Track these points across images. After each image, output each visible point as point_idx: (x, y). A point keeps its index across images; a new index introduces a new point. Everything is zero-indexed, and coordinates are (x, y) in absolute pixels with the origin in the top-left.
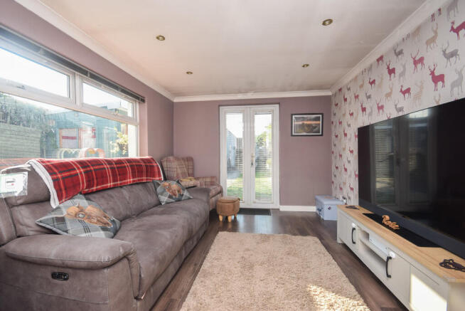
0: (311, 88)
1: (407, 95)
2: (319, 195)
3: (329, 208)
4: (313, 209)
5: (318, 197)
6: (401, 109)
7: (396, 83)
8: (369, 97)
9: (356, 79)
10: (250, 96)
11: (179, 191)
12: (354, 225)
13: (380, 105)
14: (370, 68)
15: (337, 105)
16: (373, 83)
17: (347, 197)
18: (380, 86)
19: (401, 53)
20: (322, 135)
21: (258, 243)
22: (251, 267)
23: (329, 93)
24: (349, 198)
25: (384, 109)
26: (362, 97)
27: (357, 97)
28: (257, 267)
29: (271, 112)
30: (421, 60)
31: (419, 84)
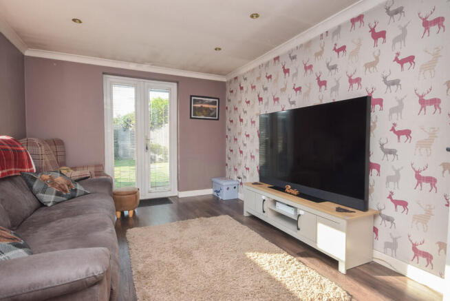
0: (210, 72)
1: (298, 92)
2: (214, 178)
3: (228, 189)
4: (210, 192)
5: (215, 180)
6: (293, 103)
7: (290, 81)
8: (266, 89)
9: (253, 70)
10: (145, 68)
11: (68, 186)
12: (264, 197)
13: (276, 97)
14: (267, 64)
15: (232, 92)
16: (270, 77)
17: (242, 177)
18: (276, 80)
19: (294, 58)
20: (218, 119)
21: (180, 231)
22: (190, 254)
23: (224, 79)
24: (245, 177)
25: (280, 101)
26: (259, 88)
27: (253, 87)
28: (196, 253)
29: (169, 90)
30: (311, 67)
31: (308, 85)
